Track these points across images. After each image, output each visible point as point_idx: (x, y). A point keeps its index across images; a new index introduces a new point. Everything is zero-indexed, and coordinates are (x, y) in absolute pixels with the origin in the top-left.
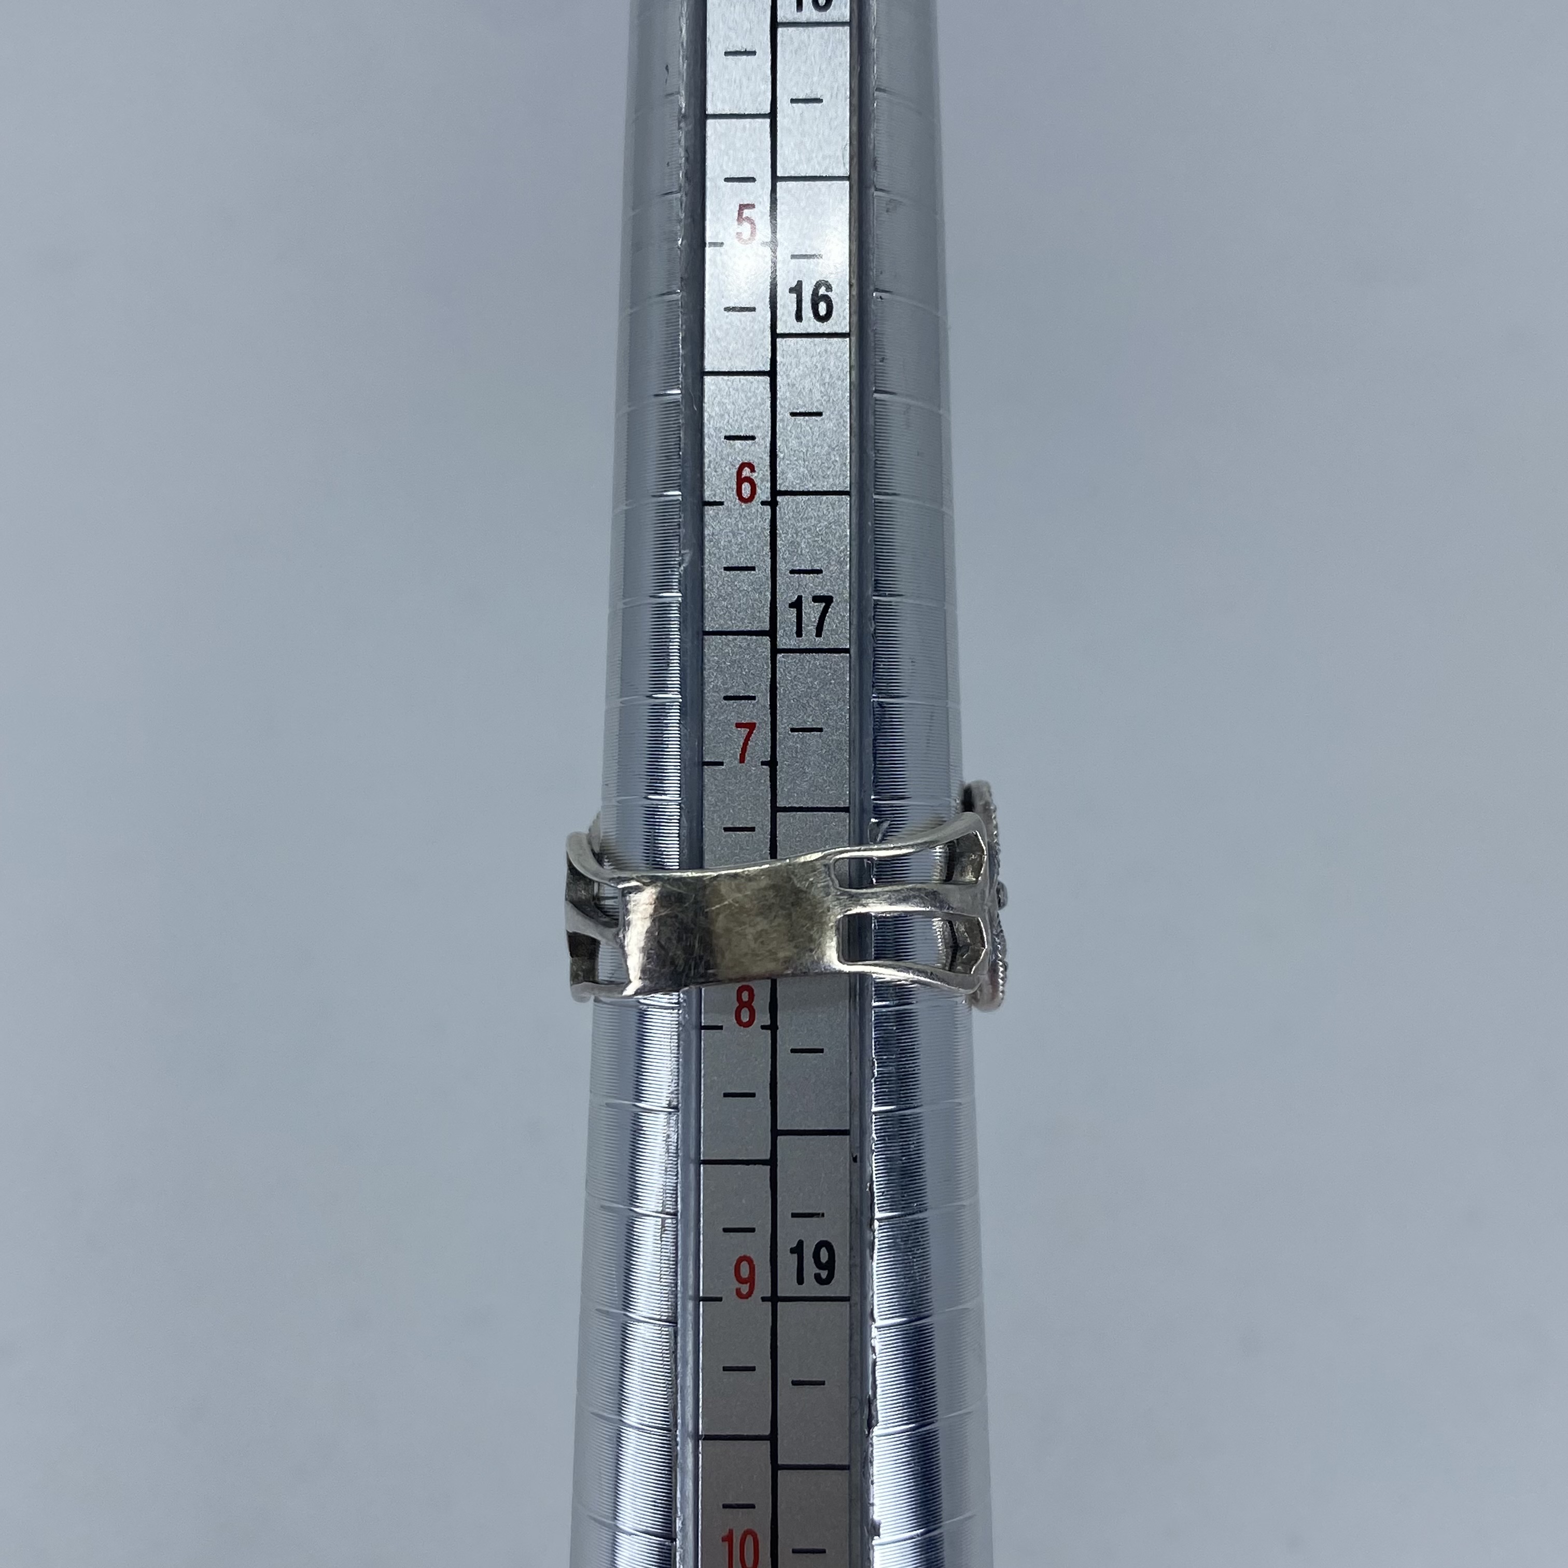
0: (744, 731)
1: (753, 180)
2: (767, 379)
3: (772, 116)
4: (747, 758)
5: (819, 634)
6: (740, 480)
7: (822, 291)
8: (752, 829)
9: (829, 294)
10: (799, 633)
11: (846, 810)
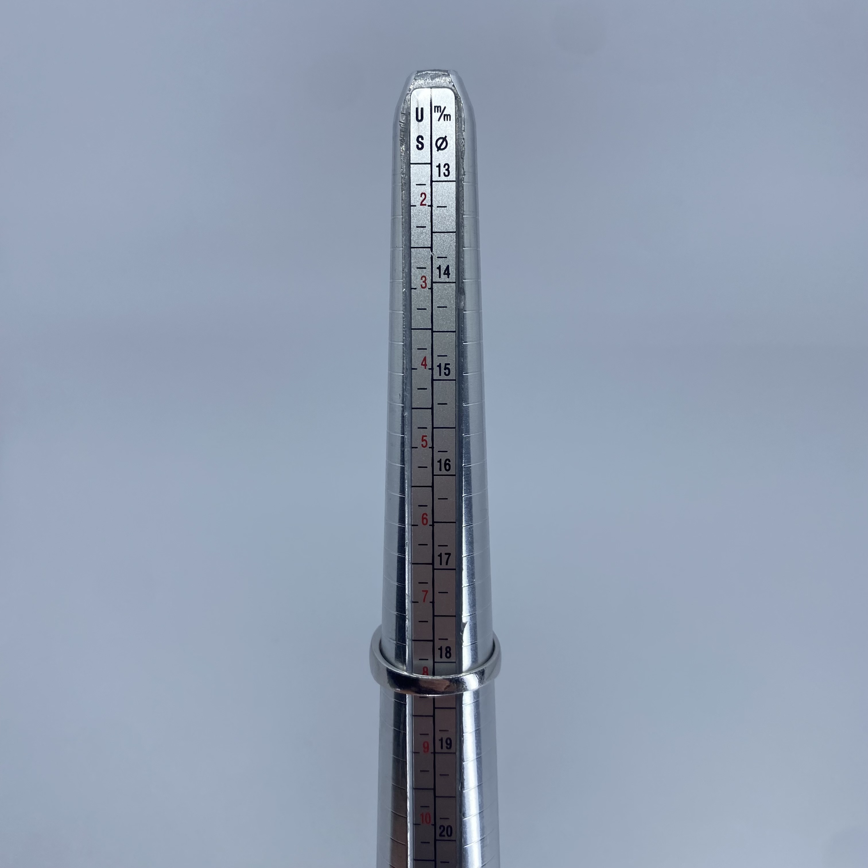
0: (425, 593)
1: (426, 428)
2: (431, 488)
3: (432, 408)
4: (426, 601)
5: (447, 564)
6: (423, 518)
7: (447, 462)
8: (427, 622)
9: (450, 463)
10: (441, 564)
11: (455, 616)
